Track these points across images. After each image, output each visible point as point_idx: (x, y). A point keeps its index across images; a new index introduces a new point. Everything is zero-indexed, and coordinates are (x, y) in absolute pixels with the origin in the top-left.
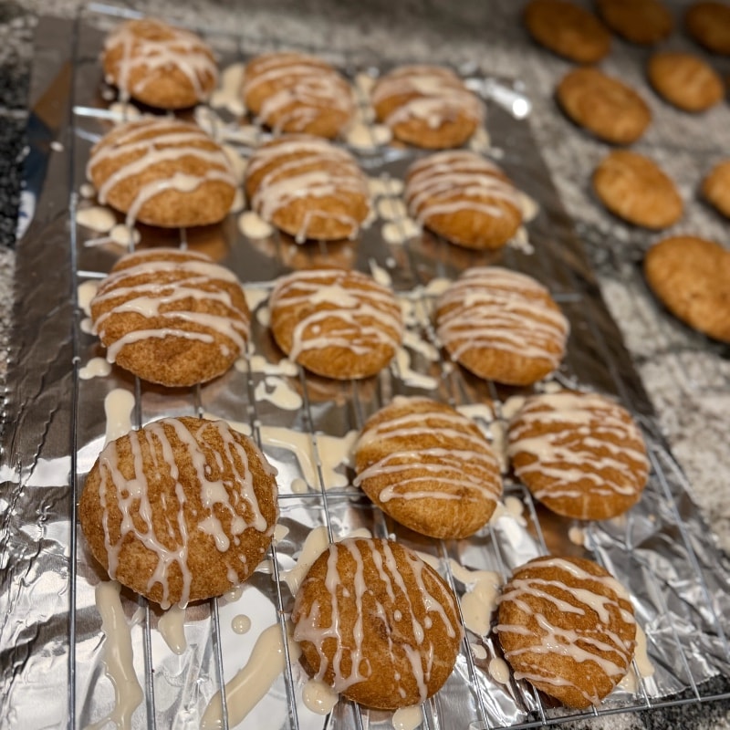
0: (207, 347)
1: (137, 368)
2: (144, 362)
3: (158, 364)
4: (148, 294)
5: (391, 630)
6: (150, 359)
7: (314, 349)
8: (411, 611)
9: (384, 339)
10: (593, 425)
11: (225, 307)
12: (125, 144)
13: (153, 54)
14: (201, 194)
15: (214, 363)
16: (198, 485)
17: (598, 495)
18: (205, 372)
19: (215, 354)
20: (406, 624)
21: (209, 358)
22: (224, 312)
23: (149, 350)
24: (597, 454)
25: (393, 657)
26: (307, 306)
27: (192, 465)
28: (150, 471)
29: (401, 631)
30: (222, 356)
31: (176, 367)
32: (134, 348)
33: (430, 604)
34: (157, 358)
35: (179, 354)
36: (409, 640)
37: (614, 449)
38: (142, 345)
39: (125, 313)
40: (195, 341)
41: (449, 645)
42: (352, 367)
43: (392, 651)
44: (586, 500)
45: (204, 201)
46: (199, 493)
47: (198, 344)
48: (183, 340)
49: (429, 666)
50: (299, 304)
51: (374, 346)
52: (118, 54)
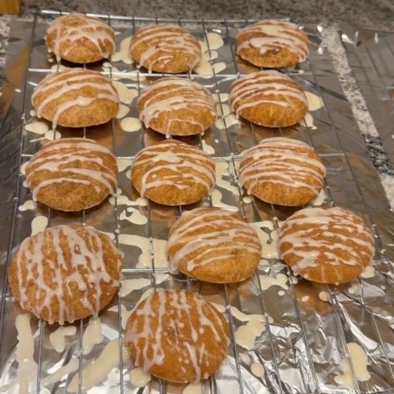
0: (87, 187)
1: (47, 201)
2: (51, 197)
3: (59, 198)
4: (54, 160)
5: (178, 334)
6: (54, 196)
7: (153, 188)
8: (190, 323)
9: (198, 180)
10: (331, 224)
11: (99, 166)
12: (52, 83)
13: (73, 33)
14: (94, 107)
15: (91, 197)
16: (70, 256)
17: (331, 265)
18: (86, 202)
19: (92, 191)
20: (187, 330)
21: (88, 194)
22: (98, 168)
23: (53, 190)
24: (330, 241)
25: (178, 349)
26: (151, 164)
27: (68, 246)
28: (45, 250)
29: (184, 334)
30: (96, 193)
31: (69, 199)
32: (45, 190)
33: (204, 321)
34: (58, 195)
35: (70, 191)
36: (188, 339)
37: (344, 238)
38: (50, 187)
39: (41, 171)
40: (80, 184)
41: (217, 346)
42: (177, 197)
43: (178, 345)
44: (323, 269)
45: (96, 111)
46: (70, 260)
47: (81, 186)
48: (72, 184)
49: (201, 355)
50: (146, 163)
51: (191, 185)
52: (53, 36)
